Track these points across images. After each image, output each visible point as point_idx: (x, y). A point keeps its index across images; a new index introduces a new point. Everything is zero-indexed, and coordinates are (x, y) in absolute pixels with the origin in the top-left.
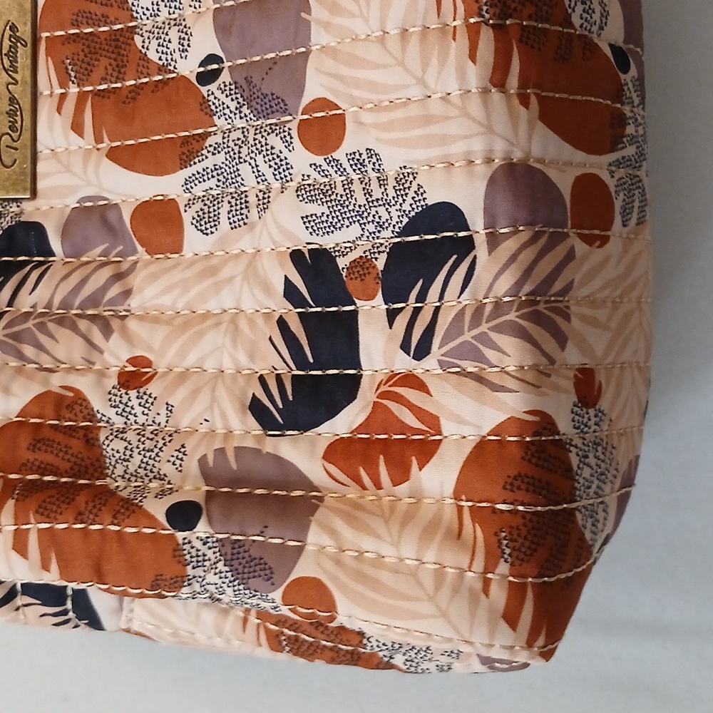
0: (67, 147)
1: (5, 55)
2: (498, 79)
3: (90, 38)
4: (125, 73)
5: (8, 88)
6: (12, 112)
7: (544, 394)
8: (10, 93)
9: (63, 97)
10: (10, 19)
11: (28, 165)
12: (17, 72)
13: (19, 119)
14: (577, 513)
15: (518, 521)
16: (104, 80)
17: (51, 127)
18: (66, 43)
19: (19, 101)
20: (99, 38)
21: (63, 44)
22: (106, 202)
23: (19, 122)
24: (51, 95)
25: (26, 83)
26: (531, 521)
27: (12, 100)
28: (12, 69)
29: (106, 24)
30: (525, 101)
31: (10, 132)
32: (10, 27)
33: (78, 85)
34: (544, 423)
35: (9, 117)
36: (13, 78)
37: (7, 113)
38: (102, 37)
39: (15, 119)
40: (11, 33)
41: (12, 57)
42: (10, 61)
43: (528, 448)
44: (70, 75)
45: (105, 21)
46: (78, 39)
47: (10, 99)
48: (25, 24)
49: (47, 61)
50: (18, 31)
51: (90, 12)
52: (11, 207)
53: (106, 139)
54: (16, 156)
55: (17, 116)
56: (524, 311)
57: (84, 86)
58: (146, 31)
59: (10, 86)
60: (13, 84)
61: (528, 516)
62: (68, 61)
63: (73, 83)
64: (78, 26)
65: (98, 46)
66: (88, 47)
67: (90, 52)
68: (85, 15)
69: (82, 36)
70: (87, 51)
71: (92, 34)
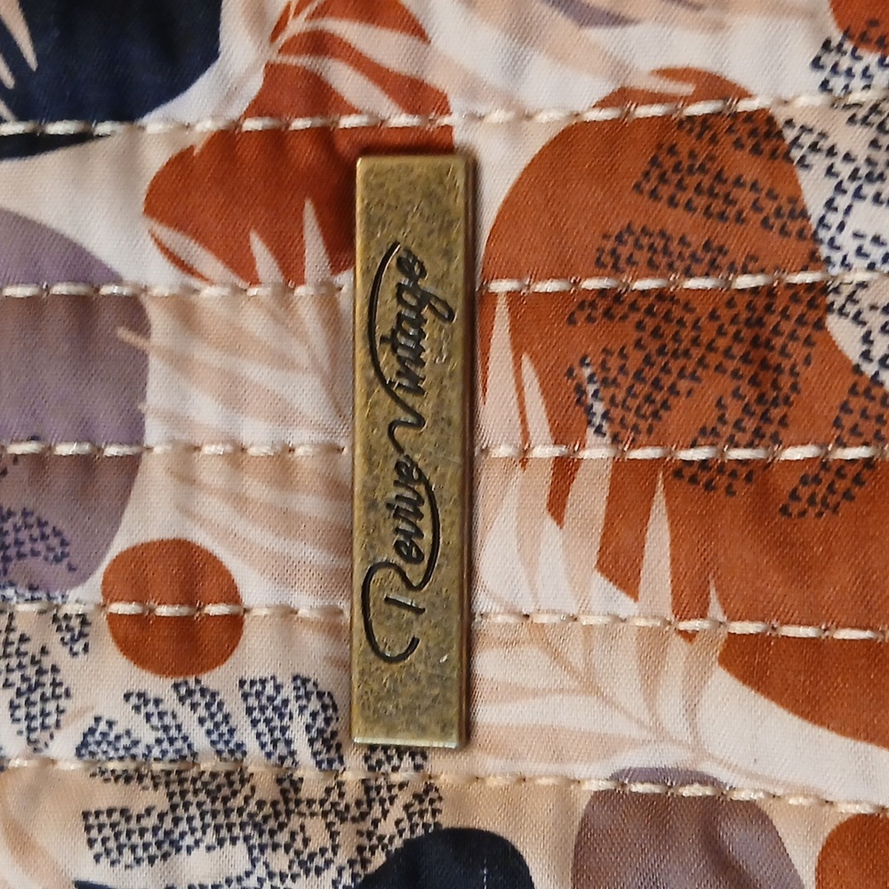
0: (573, 611)
1: (383, 339)
3: (658, 308)
4: (783, 422)
5: (391, 433)
6: (404, 505)
8: (400, 449)
9: (565, 470)
10: (400, 237)
11: (451, 656)
12: (420, 392)
13: (425, 525)
16: (707, 434)
17: (529, 559)
18: (581, 318)
19: (428, 474)
20: (687, 307)
21: (572, 322)
22: (708, 791)
23: (428, 535)
24: (523, 458)
25: (450, 423)
27: (406, 472)
28: (405, 383)
29: (711, 269)
31: (401, 562)
32: (399, 260)
33: (616, 439)
35: (396, 516)
36: (409, 410)
37: (389, 506)
38: (702, 310)
39: (413, 525)
40: (405, 281)
41: (405, 347)
42: (399, 358)
44: (589, 410)
46: (617, 309)
47: (398, 466)
48: (448, 254)
49: (518, 366)
50: (423, 272)
51: (662, 234)
52: (395, 769)
53: (716, 610)
54: (416, 631)
55: (421, 516)
57: (635, 444)
58: (873, 307)
59: (398, 431)
60: (405, 424)
62: (587, 372)
63: (599, 430)
64: (615, 266)
65: (687, 334)
66: (656, 333)
67: (661, 351)
68: (645, 241)
69: (629, 299)
70: (653, 346)
71: (661, 294)
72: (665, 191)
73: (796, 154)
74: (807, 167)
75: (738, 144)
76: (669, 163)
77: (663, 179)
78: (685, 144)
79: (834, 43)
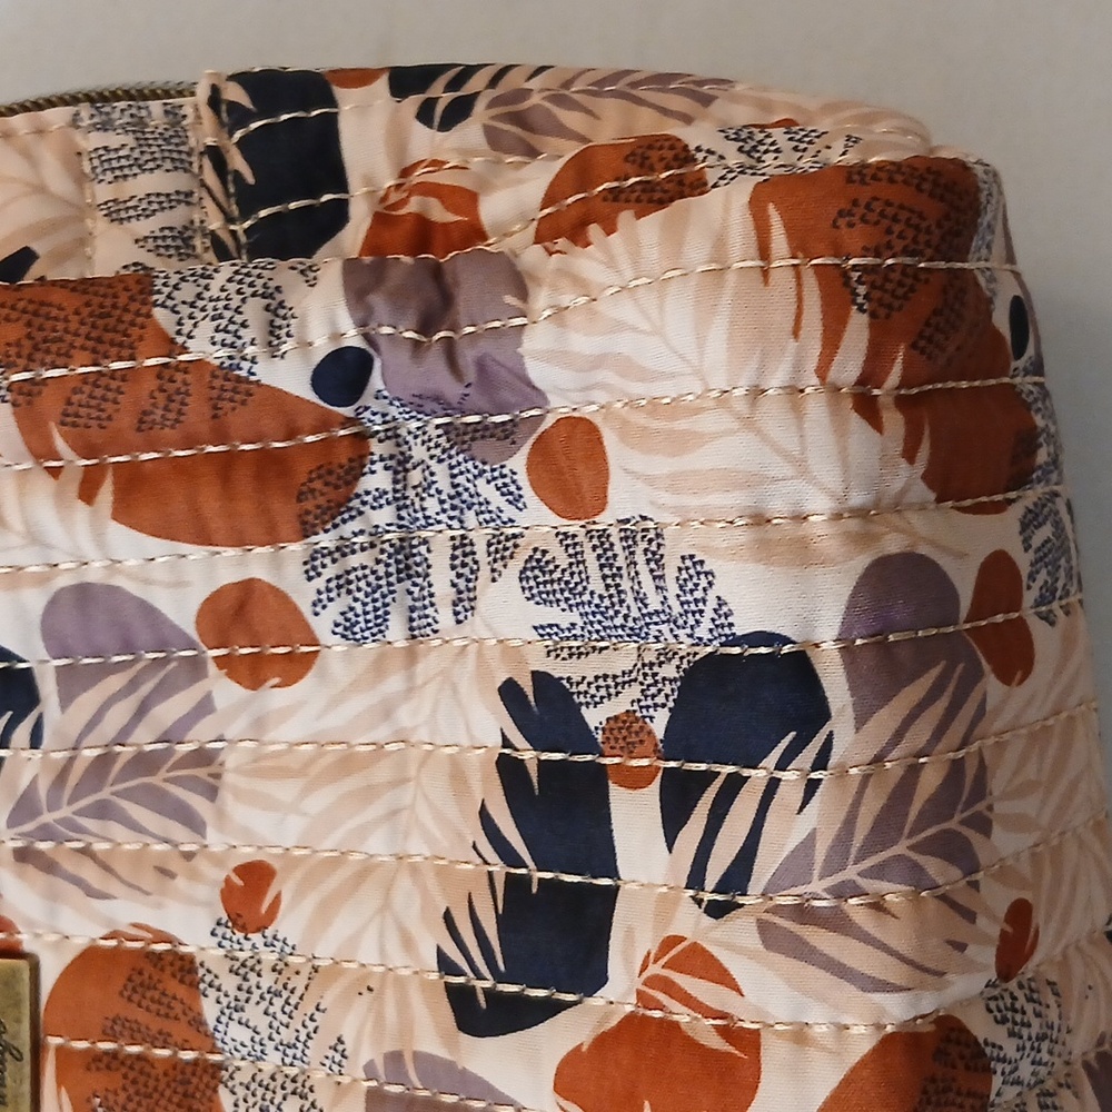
3: (137, 1066)
18: (93, 1067)
20: (153, 1067)
21: (89, 1069)
29: (166, 1044)
45: (165, 1041)
46: (114, 1064)
49: (59, 1093)
51: (136, 1022)
58: (241, 1084)
62: (98, 1100)
64: (115, 1036)
65: (152, 1083)
66: (134, 1082)
67: (137, 1093)
68: (127, 1024)
69: (121, 1057)
70: (131, 1090)
71: (139, 1057)
72: (136, 997)
73: (202, 986)
74: (206, 996)
75: (174, 976)
76: (137, 979)
77: (134, 990)
78: (149, 969)
79: (223, 921)
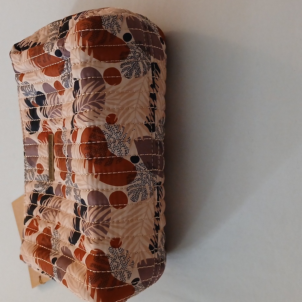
2: (90, 171)
7: (99, 245)
14: (112, 273)
15: (92, 274)
26: (95, 274)
30: (96, 176)
34: (99, 252)
43: (95, 257)
56: (95, 225)
61: (94, 273)
